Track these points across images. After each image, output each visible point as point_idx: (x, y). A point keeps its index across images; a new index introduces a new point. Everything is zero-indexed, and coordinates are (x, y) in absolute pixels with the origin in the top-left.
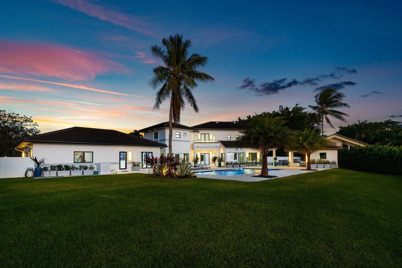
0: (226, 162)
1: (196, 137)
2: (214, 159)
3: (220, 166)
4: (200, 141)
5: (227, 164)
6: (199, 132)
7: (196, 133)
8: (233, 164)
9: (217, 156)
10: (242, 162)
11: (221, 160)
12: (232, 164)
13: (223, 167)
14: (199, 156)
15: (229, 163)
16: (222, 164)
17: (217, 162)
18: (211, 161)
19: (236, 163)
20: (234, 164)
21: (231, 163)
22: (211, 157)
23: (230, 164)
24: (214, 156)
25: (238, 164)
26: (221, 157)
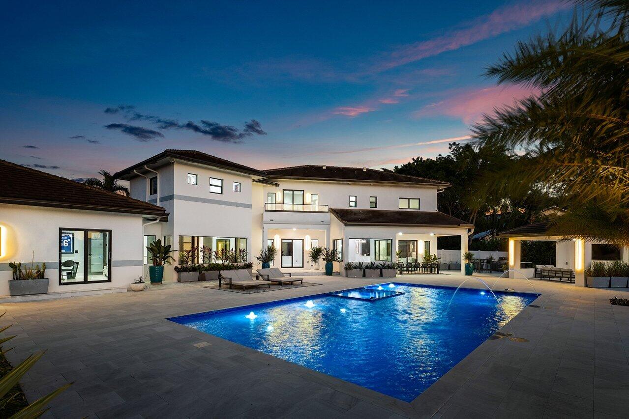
0: (346, 262)
1: (272, 198)
2: (316, 254)
3: (329, 271)
4: (279, 208)
5: (349, 267)
6: (278, 185)
7: (271, 188)
8: (364, 270)
9: (324, 245)
10: (387, 264)
11: (331, 257)
12: (360, 268)
13: (339, 274)
14: (278, 246)
15: (354, 264)
16: (337, 267)
17: (322, 263)
18: (308, 258)
19: (371, 266)
20: (367, 267)
21: (359, 266)
22: (308, 248)
23: (356, 268)
24: (315, 245)
25: (377, 267)
26: (331, 248)
